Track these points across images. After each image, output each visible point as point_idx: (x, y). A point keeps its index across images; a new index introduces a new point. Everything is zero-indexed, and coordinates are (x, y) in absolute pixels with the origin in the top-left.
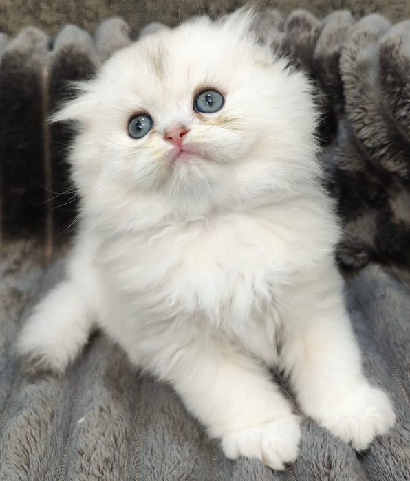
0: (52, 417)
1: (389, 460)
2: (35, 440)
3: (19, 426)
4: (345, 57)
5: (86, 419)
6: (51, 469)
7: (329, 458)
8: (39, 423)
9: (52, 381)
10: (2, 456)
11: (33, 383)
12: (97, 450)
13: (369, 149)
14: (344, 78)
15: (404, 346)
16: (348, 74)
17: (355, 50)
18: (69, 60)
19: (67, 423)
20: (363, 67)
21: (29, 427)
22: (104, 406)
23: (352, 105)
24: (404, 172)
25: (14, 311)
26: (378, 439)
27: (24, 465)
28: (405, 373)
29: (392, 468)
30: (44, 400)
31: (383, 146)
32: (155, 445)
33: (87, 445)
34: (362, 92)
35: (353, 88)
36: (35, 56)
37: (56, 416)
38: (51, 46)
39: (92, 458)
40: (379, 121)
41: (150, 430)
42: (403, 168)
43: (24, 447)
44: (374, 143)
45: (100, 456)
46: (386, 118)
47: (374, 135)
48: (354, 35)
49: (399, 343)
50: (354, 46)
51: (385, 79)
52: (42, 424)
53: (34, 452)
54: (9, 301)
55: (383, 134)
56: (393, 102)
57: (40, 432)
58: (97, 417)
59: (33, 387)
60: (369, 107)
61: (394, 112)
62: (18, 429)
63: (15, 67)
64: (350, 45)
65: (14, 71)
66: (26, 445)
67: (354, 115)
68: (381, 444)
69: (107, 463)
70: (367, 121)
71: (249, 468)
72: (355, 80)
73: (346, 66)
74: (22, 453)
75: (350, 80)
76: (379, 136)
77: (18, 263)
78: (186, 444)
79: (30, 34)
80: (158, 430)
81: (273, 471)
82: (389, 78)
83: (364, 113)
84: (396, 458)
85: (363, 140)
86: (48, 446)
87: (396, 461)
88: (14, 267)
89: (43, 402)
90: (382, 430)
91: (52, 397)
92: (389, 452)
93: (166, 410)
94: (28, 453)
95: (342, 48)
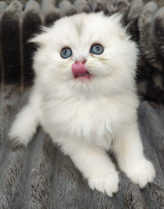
0: (21, 167)
1: (154, 196)
2: (14, 179)
3: (8, 173)
4: (140, 21)
5: (35, 170)
6: (21, 192)
7: (131, 195)
8: (16, 172)
9: (22, 150)
10: (1, 187)
11: (14, 151)
12: (39, 187)
13: (147, 59)
14: (140, 29)
15: (157, 140)
16: (141, 28)
17: (145, 18)
18: (31, 16)
19: (27, 169)
20: (147, 26)
21: (12, 174)
22: (42, 163)
23: (142, 41)
24: (160, 69)
25: (8, 115)
26: (149, 185)
27: (10, 192)
28: (158, 152)
29: (155, 199)
30: (19, 160)
31: (153, 58)
32: (62, 183)
33: (35, 183)
34: (147, 36)
35: (143, 34)
36: (17, 14)
37: (23, 167)
38: (23, 9)
39: (37, 190)
40: (153, 48)
41: (60, 175)
42: (160, 67)
43: (10, 183)
44: (150, 57)
45: (40, 189)
46: (155, 47)
47: (150, 54)
48: (144, 12)
49: (155, 138)
50: (144, 16)
51: (157, 33)
52: (17, 171)
53: (14, 185)
54: (6, 110)
55: (154, 54)
56: (160, 42)
57: (17, 175)
58: (39, 169)
59: (14, 153)
60: (149, 42)
61: (160, 46)
62: (7, 175)
63: (9, 19)
64: (143, 16)
65: (8, 20)
66: (11, 182)
67: (143, 45)
68: (150, 187)
69: (43, 192)
70: (148, 48)
71: (99, 198)
72: (144, 31)
73: (141, 24)
74: (9, 186)
75: (142, 31)
76: (152, 54)
77: (10, 94)
78: (74, 182)
79: (15, 4)
80: (63, 176)
81: (108, 197)
82: (159, 33)
83: (147, 45)
84: (157, 195)
85: (145, 55)
86: (20, 182)
87: (156, 196)
88: (8, 95)
89: (18, 161)
90: (151, 180)
91: (22, 158)
92: (154, 192)
93: (67, 166)
94: (11, 186)
95: (139, 16)
